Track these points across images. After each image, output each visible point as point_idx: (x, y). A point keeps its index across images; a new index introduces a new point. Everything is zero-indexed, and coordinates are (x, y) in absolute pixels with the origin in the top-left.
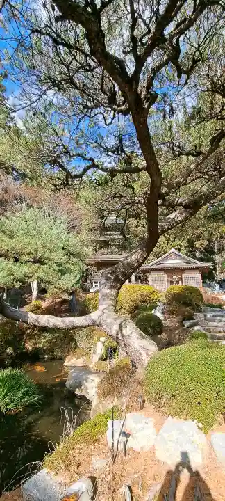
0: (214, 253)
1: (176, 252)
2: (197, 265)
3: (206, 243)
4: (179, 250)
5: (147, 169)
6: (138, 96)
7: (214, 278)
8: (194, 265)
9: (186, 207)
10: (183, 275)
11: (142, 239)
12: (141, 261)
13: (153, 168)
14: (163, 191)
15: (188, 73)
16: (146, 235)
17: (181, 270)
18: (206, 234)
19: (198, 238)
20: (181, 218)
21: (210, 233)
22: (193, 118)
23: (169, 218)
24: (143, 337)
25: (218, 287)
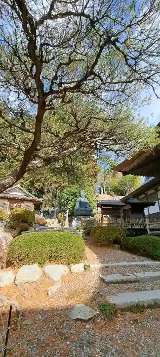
0: (44, 193)
1: (20, 187)
2: (32, 199)
3: (42, 185)
4: (22, 186)
5: (35, 134)
6: (45, 103)
7: (40, 210)
8: (31, 198)
9: (44, 160)
10: (22, 204)
11: (16, 170)
12: (11, 184)
13: (37, 134)
14: (38, 148)
15: (65, 103)
16: (18, 169)
17: (21, 200)
18: (43, 179)
19: (38, 181)
20: (40, 165)
21: (46, 180)
22: (60, 119)
23: (33, 163)
24: (6, 232)
25: (42, 214)
